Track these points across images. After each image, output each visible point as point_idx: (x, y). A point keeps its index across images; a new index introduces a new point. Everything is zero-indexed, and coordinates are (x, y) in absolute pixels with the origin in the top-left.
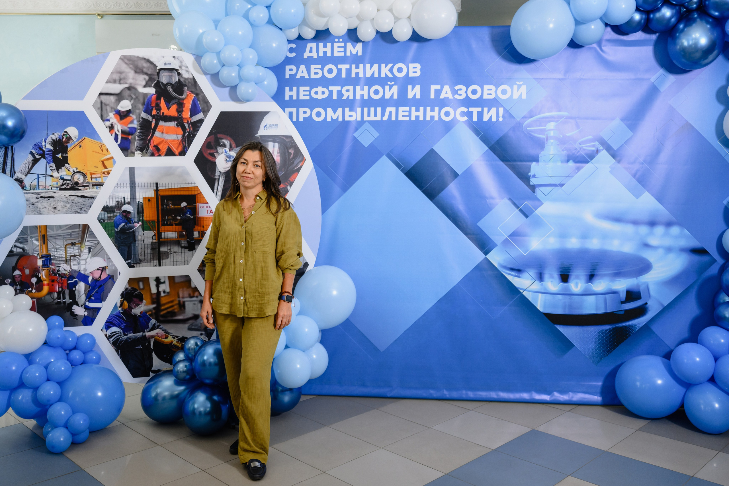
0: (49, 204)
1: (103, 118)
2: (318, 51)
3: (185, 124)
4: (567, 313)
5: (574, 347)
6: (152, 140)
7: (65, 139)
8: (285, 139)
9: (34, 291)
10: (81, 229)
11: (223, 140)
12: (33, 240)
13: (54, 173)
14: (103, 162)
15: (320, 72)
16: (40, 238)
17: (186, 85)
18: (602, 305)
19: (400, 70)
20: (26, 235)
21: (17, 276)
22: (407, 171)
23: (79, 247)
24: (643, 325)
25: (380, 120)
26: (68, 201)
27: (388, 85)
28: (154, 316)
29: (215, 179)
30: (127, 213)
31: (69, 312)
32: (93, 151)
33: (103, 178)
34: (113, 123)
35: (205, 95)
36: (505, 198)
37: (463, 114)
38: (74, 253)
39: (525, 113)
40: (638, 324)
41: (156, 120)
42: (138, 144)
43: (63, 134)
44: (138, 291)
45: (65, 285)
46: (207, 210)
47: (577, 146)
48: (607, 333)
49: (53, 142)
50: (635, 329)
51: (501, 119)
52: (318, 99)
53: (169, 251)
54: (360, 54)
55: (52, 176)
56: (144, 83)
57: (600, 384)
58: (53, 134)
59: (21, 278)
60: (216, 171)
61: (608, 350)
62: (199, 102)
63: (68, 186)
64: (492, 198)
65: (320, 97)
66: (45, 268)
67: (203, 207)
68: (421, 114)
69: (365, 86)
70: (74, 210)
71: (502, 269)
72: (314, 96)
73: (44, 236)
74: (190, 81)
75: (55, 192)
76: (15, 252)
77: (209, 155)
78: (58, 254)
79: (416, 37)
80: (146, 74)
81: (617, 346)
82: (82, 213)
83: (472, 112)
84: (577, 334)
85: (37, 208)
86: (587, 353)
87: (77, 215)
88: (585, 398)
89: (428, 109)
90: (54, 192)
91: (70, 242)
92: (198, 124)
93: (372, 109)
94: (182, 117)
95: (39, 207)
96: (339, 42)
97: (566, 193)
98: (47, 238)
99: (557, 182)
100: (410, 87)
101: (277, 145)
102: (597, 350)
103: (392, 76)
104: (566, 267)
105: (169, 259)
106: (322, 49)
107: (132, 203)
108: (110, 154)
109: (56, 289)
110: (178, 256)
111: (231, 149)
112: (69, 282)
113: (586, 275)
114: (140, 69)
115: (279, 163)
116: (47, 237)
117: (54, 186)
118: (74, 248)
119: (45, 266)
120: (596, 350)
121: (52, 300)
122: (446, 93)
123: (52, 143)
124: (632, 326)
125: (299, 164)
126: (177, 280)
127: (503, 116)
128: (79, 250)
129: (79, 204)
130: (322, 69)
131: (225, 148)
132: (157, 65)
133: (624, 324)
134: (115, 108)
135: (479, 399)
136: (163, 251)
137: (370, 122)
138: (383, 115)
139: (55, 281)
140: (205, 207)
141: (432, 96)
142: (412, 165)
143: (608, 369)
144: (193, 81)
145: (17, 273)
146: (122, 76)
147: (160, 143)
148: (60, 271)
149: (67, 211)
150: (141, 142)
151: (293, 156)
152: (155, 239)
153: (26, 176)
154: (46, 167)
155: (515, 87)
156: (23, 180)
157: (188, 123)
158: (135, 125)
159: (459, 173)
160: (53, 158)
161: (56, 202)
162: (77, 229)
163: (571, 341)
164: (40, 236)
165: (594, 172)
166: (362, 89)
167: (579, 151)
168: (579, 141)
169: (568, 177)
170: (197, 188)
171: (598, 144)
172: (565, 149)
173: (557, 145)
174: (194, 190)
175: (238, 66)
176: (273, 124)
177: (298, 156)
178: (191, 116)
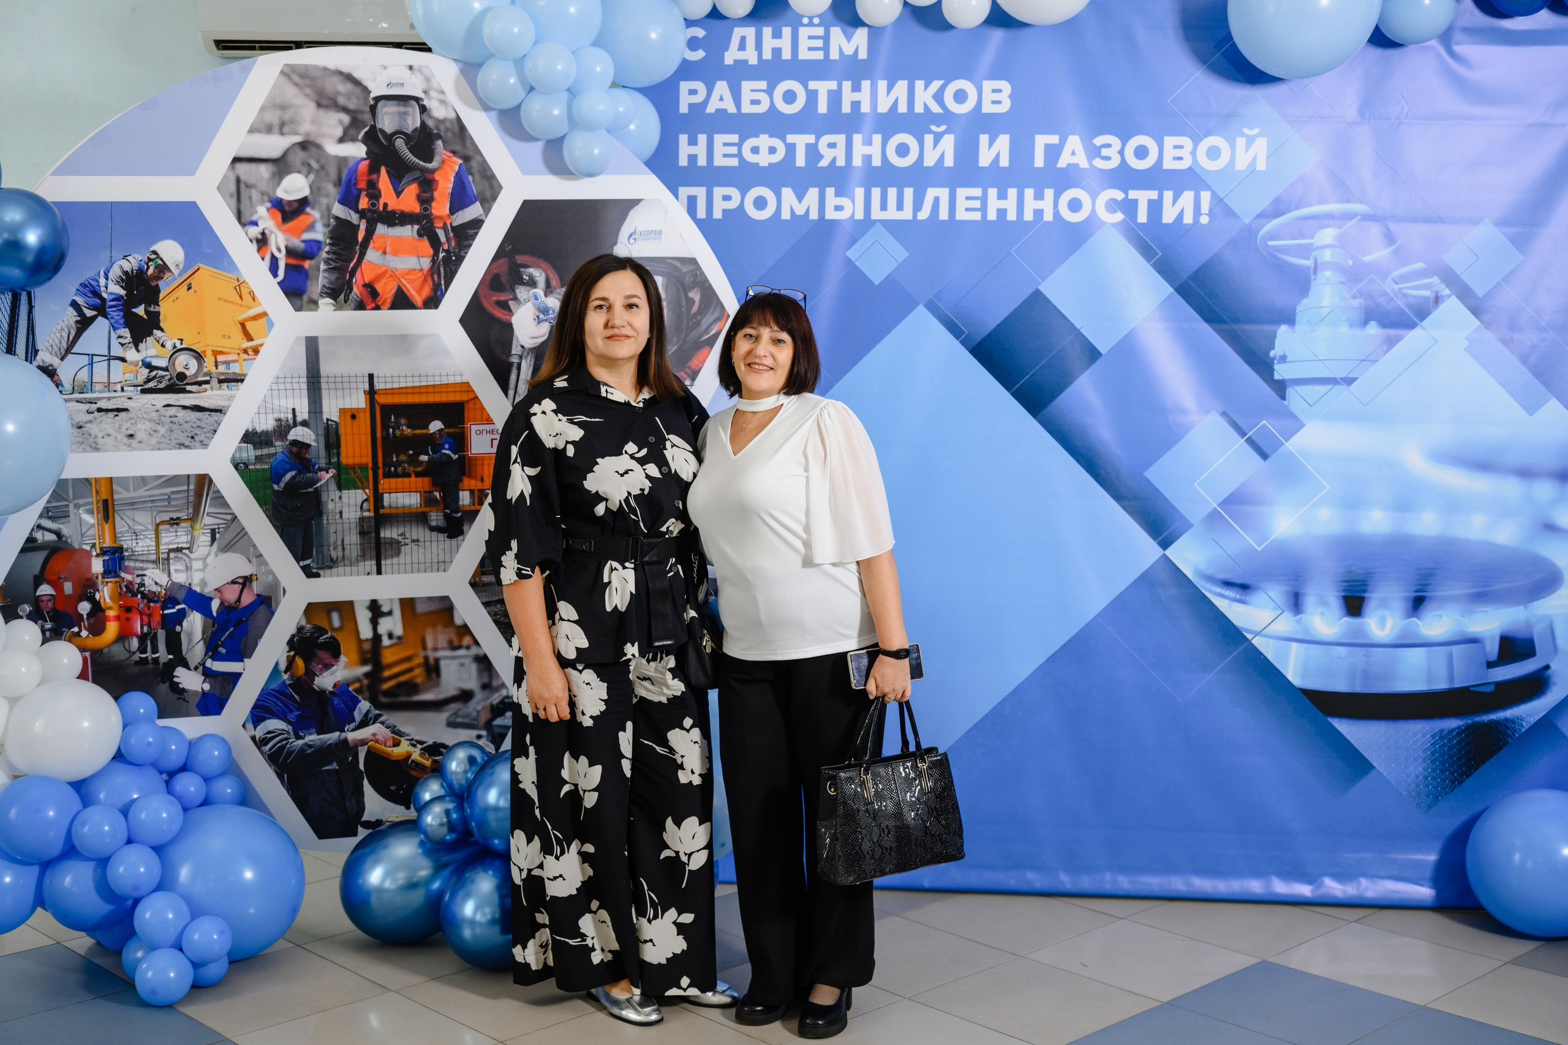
0: (117, 426)
1: (243, 219)
2: (759, 46)
3: (437, 230)
4: (1358, 688)
5: (1374, 771)
6: (359, 270)
7: (154, 271)
8: (678, 264)
9: (84, 633)
10: (192, 487)
11: (530, 269)
12: (81, 512)
13: (128, 352)
14: (243, 325)
15: (765, 98)
16: (98, 507)
17: (439, 137)
18: (1442, 670)
19: (960, 97)
20: (65, 500)
21: (45, 598)
22: (976, 343)
23: (190, 529)
24: (1537, 717)
25: (910, 217)
26: (162, 418)
27: (931, 132)
28: (367, 694)
30: (300, 447)
31: (168, 684)
32: (220, 299)
33: (244, 362)
34: (266, 231)
35: (485, 161)
36: (1214, 412)
37: (1113, 206)
38: (178, 543)
39: (1262, 204)
40: (1528, 715)
41: (368, 222)
42: (326, 280)
43: (148, 257)
44: (327, 633)
45: (157, 619)
46: (492, 440)
47: (1389, 286)
48: (1453, 736)
49: (124, 277)
50: (1520, 729)
51: (1204, 220)
52: (761, 165)
53: (400, 538)
54: (863, 55)
55: (123, 360)
56: (339, 132)
57: (1432, 857)
58: (125, 257)
59: (54, 603)
60: (514, 346)
61: (1455, 777)
62: (470, 178)
63: (161, 382)
64: (1182, 411)
65: (764, 159)
66: (110, 580)
67: (481, 432)
68: (1010, 204)
69: (874, 136)
70: (175, 439)
71: (1203, 583)
72: (750, 158)
73: (105, 502)
74: (449, 125)
75: (130, 398)
76: (39, 542)
77: (496, 306)
78: (140, 544)
79: (998, 18)
80: (345, 110)
81: (1476, 769)
82: (195, 448)
83: (1137, 200)
84: (1382, 740)
85: (90, 435)
86: (1403, 784)
87: (184, 452)
88: (1395, 892)
89: (1029, 193)
90: (128, 398)
91: (166, 517)
92: (470, 231)
93: (892, 192)
94: (431, 214)
95: (93, 435)
96: (811, 24)
97: (1357, 401)
98: (114, 508)
99: (1339, 375)
100: (984, 139)
102: (1428, 777)
103: (940, 111)
104: (1357, 578)
105: (402, 556)
106: (769, 43)
107: (312, 424)
108: (260, 304)
109: (137, 628)
110: (421, 550)
111: (548, 290)
112: (166, 612)
113: (1406, 599)
114: (329, 98)
116: (113, 505)
117: (128, 382)
118: (176, 532)
119: (110, 573)
120: (1426, 778)
121: (128, 655)
122: (1073, 153)
123: (123, 280)
124: (1513, 722)
125: (712, 327)
126: (420, 608)
127: (1210, 211)
128: (189, 537)
129: (187, 426)
130: (770, 92)
131: (535, 288)
132: (370, 86)
133: (1494, 716)
134: (271, 193)
135: (1142, 894)
136: (388, 538)
137: (886, 223)
138: (918, 206)
139: (134, 610)
140: (487, 432)
141: (1039, 161)
142: (989, 331)
143: (1452, 823)
144: (456, 126)
145: (45, 590)
146: (287, 116)
147: (379, 277)
148: (143, 585)
149: (159, 443)
150: (334, 276)
151: (700, 307)
152: (369, 510)
153: (62, 359)
154: (109, 338)
155: (1241, 142)
156: (56, 370)
157: (445, 228)
158: (319, 234)
159: (1103, 349)
160: (124, 317)
161: (133, 422)
162: (182, 485)
163: (1366, 755)
164: (98, 502)
165: (1429, 349)
166: (868, 142)
167: (1392, 299)
168: (1395, 274)
169: (1365, 360)
170: (466, 387)
171: (1439, 281)
172: (1361, 294)
173: (1341, 283)
174: (461, 391)
175: (567, 91)
176: (650, 229)
177: (710, 307)
178: (453, 211)
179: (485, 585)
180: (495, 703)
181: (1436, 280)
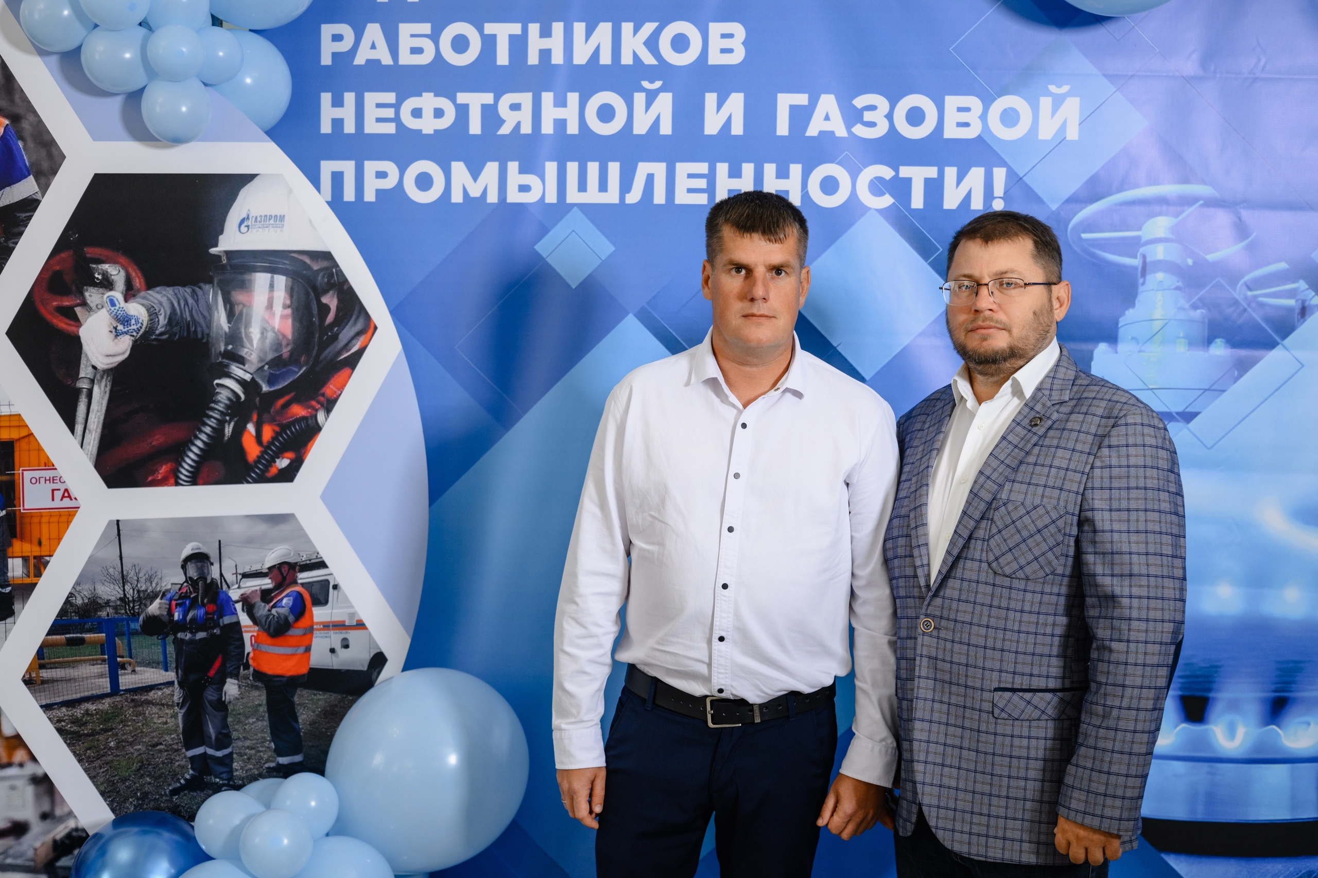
4: (1200, 815)
8: (307, 260)
11: (104, 265)
15: (427, 45)
18: (1310, 795)
19: (680, 43)
25: (617, 201)
27: (643, 89)
29: (79, 391)
35: (40, 121)
37: (878, 187)
39: (1073, 186)
46: (53, 491)
47: (1239, 293)
52: (424, 132)
60: (82, 366)
62: (20, 144)
65: (428, 125)
67: (38, 480)
69: (569, 94)
72: (411, 123)
77: (58, 314)
83: (910, 179)
89: (770, 169)
92: (21, 215)
93: (593, 168)
97: (1201, 442)
99: (1176, 408)
100: (711, 99)
101: (281, 281)
103: (654, 62)
104: (1199, 673)
111: (130, 293)
113: (1263, 701)
115: (288, 339)
122: (827, 118)
125: (354, 342)
127: (1005, 194)
130: (435, 37)
131: (111, 290)
137: (584, 207)
138: (626, 185)
140: (46, 480)
141: (783, 128)
151: (336, 316)
155: (1045, 103)
159: (867, 373)
165: (1293, 376)
166: (561, 102)
167: (1245, 310)
168: (1247, 278)
169: (1209, 390)
170: (17, 421)
171: (1307, 287)
172: (1202, 303)
173: (1177, 288)
174: (10, 427)
175: (140, 24)
176: (268, 214)
177: (351, 317)
179: (44, 682)
180: (58, 837)
181: (1302, 285)
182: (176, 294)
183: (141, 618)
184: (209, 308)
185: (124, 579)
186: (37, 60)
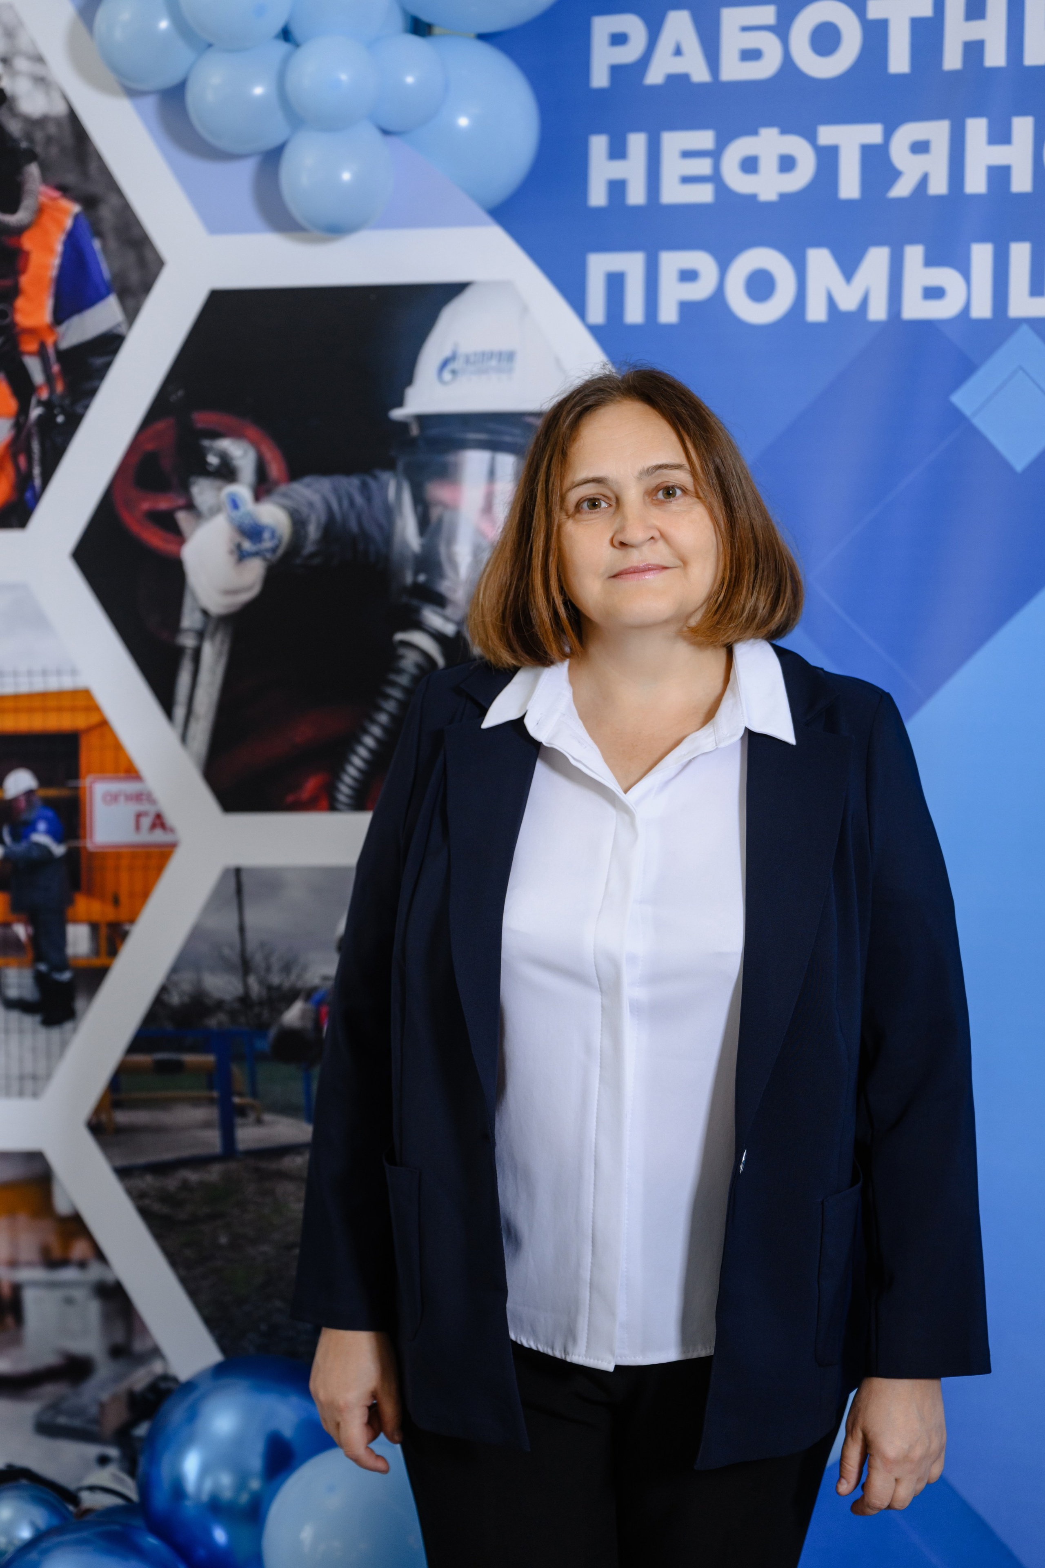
3: (26, 358)
15: (770, 44)
17: (31, 156)
29: (180, 651)
35: (127, 205)
46: (139, 816)
52: (761, 198)
60: (186, 610)
65: (768, 186)
67: (115, 797)
72: (739, 182)
74: (52, 130)
77: (150, 523)
94: (13, 324)
101: (507, 464)
130: (782, 29)
131: (233, 482)
140: (127, 798)
144: (67, 131)
157: (42, 353)
166: (1001, 135)
170: (83, 699)
174: (73, 709)
175: (277, 37)
176: (488, 350)
178: (61, 315)
180: (137, 1388)
182: (335, 490)
183: (273, 1032)
184: (390, 513)
185: (245, 966)
186: (124, 107)
